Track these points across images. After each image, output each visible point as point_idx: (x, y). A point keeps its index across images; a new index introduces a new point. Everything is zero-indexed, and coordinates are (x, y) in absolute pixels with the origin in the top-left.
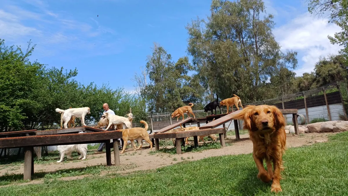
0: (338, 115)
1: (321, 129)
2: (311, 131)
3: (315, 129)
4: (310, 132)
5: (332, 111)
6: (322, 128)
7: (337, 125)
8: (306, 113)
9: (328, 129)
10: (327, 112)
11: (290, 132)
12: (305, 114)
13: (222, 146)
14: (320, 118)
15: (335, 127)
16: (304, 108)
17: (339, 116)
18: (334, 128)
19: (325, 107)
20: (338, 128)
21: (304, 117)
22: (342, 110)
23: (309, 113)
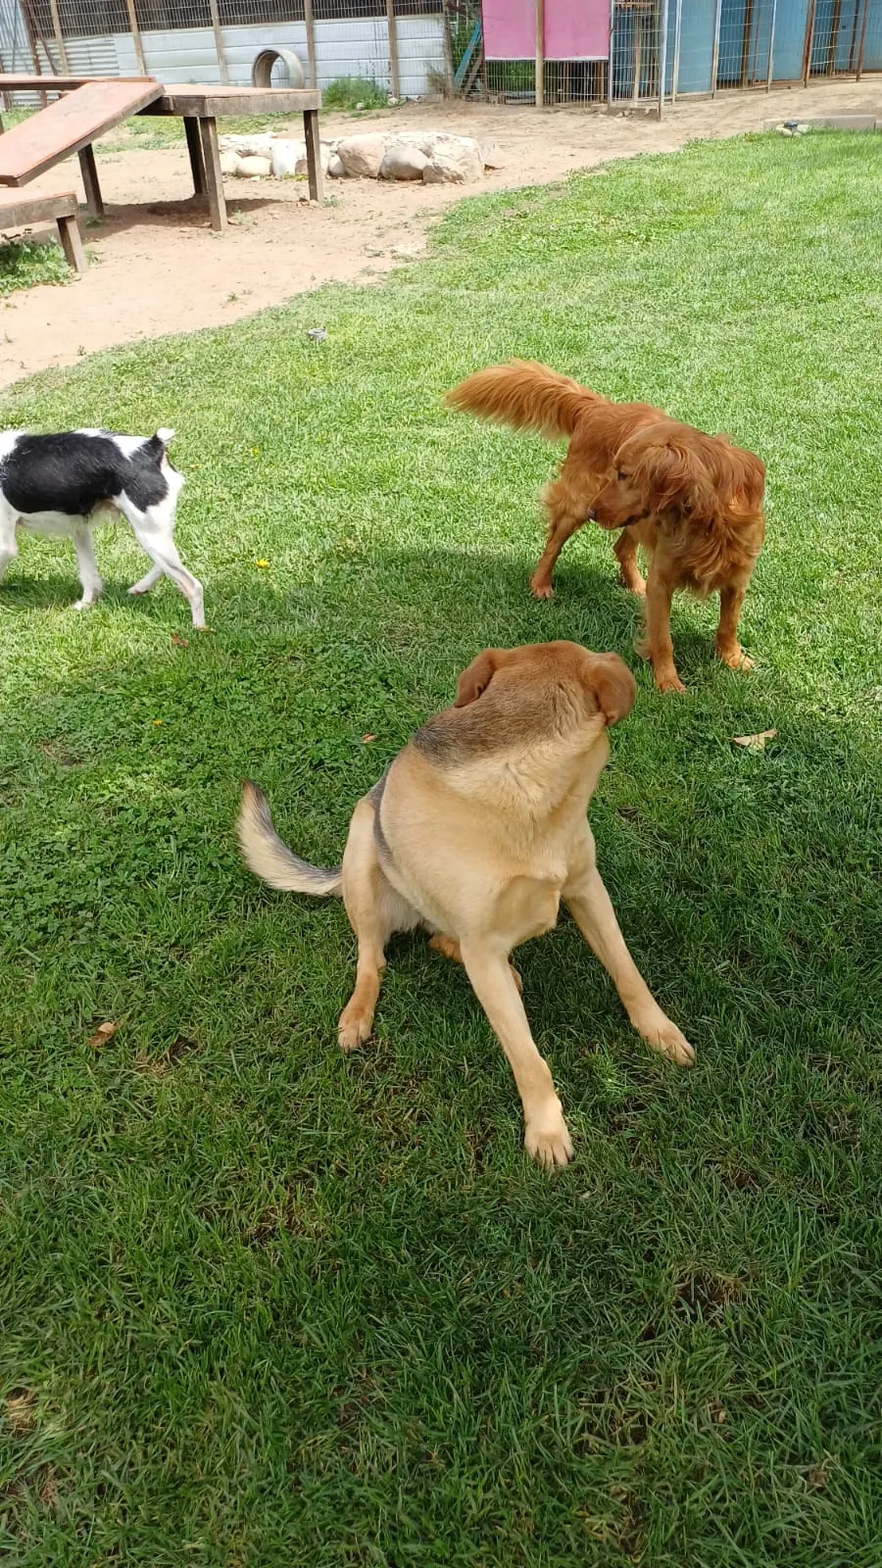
0: (423, 70)
1: (384, 163)
2: (350, 171)
3: (366, 164)
4: (346, 175)
5: (405, 47)
6: (388, 162)
7: (437, 157)
8: (309, 46)
9: (409, 167)
10: (387, 53)
11: (276, 169)
12: (304, 48)
13: (76, 271)
14: (359, 77)
15: (430, 162)
16: (301, 17)
17: (428, 75)
18: (427, 167)
19: (383, 23)
20: (437, 168)
21: (298, 65)
22: (439, 50)
23: (318, 46)
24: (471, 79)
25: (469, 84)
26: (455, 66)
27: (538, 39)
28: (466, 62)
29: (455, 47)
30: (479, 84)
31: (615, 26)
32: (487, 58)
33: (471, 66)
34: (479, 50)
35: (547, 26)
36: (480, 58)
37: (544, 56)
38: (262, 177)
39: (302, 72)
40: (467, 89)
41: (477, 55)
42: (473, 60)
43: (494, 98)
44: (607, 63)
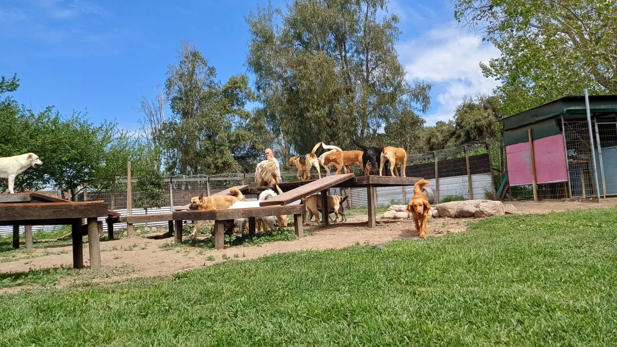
0: (483, 192)
1: (457, 212)
2: (442, 215)
3: (449, 212)
4: (440, 217)
5: (475, 184)
6: (458, 210)
7: (481, 207)
8: (437, 186)
9: (468, 212)
10: (468, 187)
12: (435, 187)
13: (298, 236)
14: (456, 195)
15: (478, 209)
16: (434, 177)
17: (485, 193)
18: (476, 211)
19: (466, 178)
20: (482, 211)
21: (432, 192)
22: (490, 185)
23: (440, 186)
24: (504, 193)
25: (503, 195)
26: (497, 190)
27: (533, 176)
28: (501, 188)
29: (496, 182)
30: (507, 195)
31: (569, 168)
32: (510, 185)
33: (504, 189)
34: (507, 183)
35: (537, 172)
36: (507, 186)
37: (536, 182)
38: (404, 219)
39: (433, 195)
40: (503, 197)
41: (506, 185)
42: (504, 187)
43: (514, 199)
44: (567, 183)
